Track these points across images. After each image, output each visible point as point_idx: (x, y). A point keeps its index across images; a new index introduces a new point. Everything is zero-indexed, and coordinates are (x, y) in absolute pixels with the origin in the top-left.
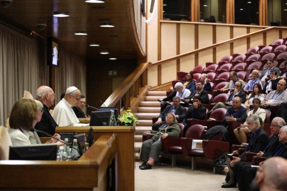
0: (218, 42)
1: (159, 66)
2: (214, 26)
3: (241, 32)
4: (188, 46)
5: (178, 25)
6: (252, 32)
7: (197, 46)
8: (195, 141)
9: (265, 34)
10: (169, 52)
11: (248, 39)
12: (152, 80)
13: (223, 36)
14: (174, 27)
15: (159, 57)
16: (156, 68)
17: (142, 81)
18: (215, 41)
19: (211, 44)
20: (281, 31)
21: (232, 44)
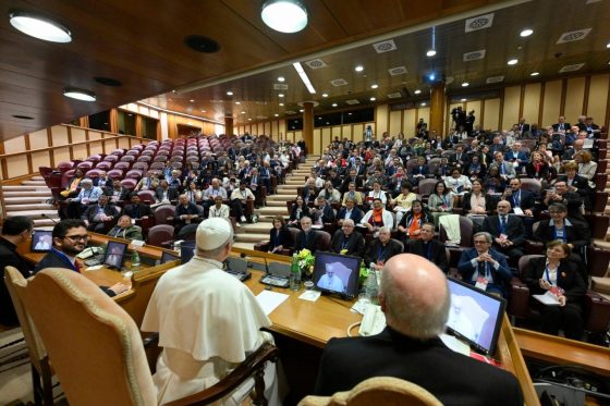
0: (74, 142)
1: (4, 160)
2: (69, 128)
9: (117, 140)
11: (103, 143)
15: (2, 150)
18: (70, 141)
19: (66, 143)
20: (130, 138)
21: (88, 146)
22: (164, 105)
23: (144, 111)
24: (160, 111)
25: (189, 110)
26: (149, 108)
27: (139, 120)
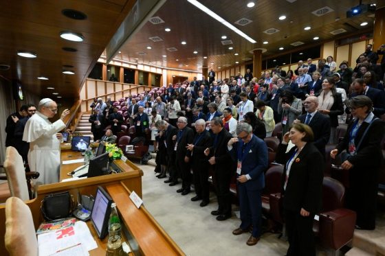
1: (87, 102)
2: (114, 84)
3: (127, 87)
4: (101, 92)
5: (96, 81)
6: (132, 87)
7: (106, 93)
9: (137, 88)
10: (92, 95)
11: (130, 90)
12: (83, 109)
13: (119, 88)
14: (94, 83)
15: (87, 97)
16: (85, 103)
17: (79, 111)
18: (115, 90)
19: (112, 92)
20: (144, 87)
21: (123, 93)
22: (165, 64)
23: (153, 70)
24: (162, 69)
25: (181, 66)
26: (156, 68)
27: (150, 75)
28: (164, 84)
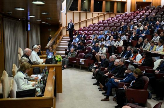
0: (88, 19)
2: (86, 13)
3: (96, 15)
4: (77, 20)
5: (73, 12)
6: (100, 15)
7: (80, 20)
8: (81, 59)
9: (104, 15)
11: (98, 18)
12: (64, 33)
13: (89, 16)
17: (61, 34)
19: (85, 19)
20: (110, 14)
21: (92, 20)
27: (115, 4)
28: (128, 11)
